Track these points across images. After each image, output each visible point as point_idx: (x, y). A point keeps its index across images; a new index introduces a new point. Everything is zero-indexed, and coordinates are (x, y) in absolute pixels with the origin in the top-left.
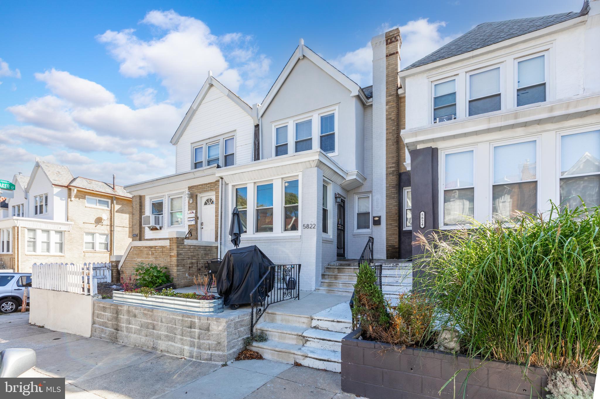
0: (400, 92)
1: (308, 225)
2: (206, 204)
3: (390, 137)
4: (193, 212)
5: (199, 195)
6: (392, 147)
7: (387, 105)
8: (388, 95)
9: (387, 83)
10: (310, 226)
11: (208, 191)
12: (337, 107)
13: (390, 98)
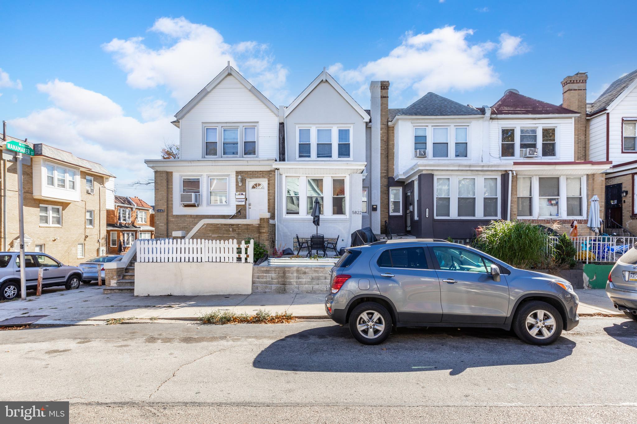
0: (390, 123)
1: (356, 212)
2: (253, 187)
3: (383, 153)
4: (242, 194)
5: (248, 180)
6: (385, 159)
7: (381, 130)
8: (382, 124)
9: (381, 115)
10: (357, 212)
11: (260, 177)
12: (352, 126)
13: (383, 126)
